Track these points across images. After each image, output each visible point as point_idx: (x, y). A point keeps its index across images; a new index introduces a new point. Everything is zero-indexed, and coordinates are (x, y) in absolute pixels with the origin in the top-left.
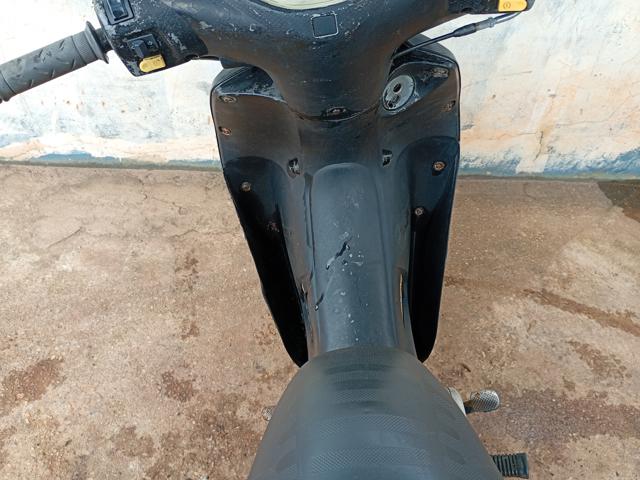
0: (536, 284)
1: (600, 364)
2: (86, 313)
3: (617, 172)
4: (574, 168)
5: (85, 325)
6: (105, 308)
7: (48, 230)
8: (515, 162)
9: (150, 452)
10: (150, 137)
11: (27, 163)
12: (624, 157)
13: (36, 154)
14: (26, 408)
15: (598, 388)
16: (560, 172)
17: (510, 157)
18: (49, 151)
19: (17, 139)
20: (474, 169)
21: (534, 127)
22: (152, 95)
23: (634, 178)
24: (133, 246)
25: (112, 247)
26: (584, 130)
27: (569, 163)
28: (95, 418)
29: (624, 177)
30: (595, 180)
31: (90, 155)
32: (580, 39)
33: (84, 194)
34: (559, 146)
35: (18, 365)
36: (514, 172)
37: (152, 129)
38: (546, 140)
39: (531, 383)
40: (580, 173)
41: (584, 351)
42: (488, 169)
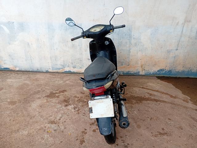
0: (142, 87)
1: (151, 95)
2: (70, 86)
3: (158, 74)
4: (150, 73)
5: (70, 87)
6: (73, 86)
7: (64, 79)
8: (139, 72)
9: (79, 98)
10: (80, 68)
11: (62, 73)
12: (158, 71)
13: (63, 71)
14: (62, 94)
15: (150, 97)
16: (147, 74)
17: (138, 71)
18: (65, 71)
19: (61, 68)
20: (132, 74)
21: (140, 65)
22: (81, 61)
23: (162, 76)
24: (77, 81)
25: (74, 81)
26: (148, 65)
27: (149, 72)
28: (71, 95)
29: (161, 76)
30: (155, 76)
31: (71, 71)
32: (141, 50)
33: (70, 76)
34: (145, 69)
35: (61, 90)
36: (139, 74)
37: (80, 66)
38: (143, 67)
39: (138, 96)
40: (151, 74)
41: (148, 93)
42: (135, 74)
